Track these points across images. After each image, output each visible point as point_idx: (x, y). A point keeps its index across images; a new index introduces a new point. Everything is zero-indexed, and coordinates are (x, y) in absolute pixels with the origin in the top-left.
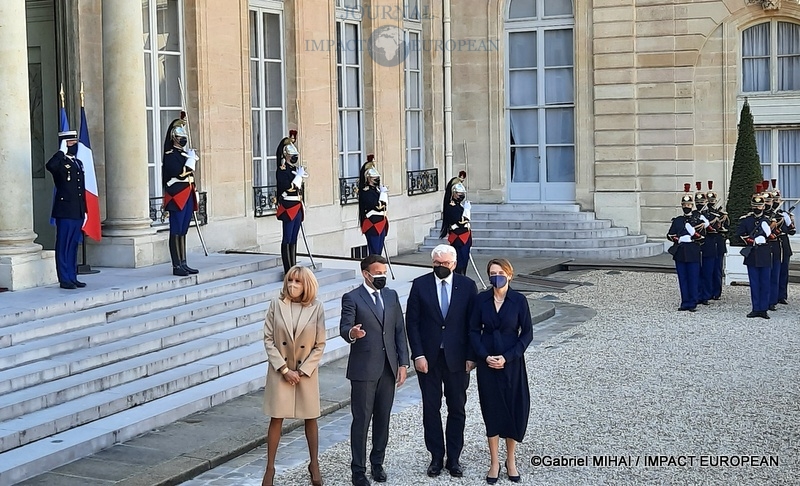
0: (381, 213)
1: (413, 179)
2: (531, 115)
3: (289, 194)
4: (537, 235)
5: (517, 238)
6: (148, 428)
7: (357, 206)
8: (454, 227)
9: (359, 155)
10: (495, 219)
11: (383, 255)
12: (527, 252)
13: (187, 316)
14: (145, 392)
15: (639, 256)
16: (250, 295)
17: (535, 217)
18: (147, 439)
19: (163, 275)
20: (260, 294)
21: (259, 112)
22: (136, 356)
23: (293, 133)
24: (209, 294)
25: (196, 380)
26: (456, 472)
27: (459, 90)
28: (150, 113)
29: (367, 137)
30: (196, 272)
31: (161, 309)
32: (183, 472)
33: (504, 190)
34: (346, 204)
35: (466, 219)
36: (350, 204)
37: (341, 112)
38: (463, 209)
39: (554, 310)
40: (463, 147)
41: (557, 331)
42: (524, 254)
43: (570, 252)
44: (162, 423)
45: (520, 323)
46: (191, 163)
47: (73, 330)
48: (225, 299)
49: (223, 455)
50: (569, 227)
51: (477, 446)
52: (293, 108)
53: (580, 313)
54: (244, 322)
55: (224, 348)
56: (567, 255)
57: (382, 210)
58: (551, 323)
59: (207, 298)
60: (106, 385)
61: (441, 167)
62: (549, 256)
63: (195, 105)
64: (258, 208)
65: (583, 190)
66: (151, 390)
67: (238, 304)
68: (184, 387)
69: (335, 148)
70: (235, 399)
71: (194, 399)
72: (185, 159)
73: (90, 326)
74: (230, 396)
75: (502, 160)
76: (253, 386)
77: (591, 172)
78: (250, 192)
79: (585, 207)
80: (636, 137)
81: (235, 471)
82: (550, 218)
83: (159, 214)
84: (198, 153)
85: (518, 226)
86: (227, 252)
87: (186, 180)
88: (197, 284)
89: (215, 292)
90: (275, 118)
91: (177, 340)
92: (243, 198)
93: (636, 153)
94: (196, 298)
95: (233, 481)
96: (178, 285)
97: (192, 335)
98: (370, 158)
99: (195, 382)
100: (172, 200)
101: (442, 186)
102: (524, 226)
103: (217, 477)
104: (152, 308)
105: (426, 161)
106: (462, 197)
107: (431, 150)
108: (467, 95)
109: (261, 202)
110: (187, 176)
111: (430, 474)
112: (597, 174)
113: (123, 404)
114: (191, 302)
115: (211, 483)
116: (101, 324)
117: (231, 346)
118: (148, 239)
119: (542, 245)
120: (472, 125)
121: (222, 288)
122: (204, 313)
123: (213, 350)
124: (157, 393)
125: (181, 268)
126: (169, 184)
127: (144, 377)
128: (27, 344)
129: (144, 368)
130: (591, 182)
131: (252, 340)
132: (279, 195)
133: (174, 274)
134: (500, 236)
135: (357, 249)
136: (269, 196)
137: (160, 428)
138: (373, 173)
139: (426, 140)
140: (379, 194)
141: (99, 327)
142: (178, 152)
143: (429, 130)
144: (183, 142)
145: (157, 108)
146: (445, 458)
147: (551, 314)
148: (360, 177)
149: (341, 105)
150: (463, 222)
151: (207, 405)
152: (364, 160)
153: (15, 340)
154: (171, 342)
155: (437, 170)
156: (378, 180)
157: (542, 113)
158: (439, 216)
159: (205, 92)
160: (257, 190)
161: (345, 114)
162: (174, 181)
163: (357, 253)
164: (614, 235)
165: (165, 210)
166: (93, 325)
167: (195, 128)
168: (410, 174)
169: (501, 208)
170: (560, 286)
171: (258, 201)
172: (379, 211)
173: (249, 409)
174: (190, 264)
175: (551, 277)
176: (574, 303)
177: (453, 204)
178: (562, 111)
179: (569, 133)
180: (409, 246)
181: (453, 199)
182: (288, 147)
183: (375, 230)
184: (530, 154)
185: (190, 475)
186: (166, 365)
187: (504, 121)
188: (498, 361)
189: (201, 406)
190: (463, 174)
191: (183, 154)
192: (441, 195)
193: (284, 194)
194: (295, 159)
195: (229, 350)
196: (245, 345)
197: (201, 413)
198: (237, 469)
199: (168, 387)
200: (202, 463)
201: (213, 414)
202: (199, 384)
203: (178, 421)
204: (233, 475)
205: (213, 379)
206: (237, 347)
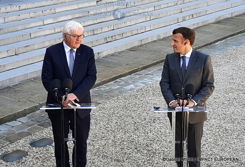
6: (113, 52)
14: (112, 36)
18: (112, 57)
22: (109, 21)
25: (135, 32)
31: (121, 1)
32: (127, 72)
44: (119, 50)
47: (82, 8)
49: (145, 65)
54: (158, 8)
55: (148, 19)
60: (96, 33)
66: (115, 36)
68: (129, 35)
70: (152, 42)
71: (134, 41)
73: (89, 7)
74: (150, 41)
76: (160, 37)
81: (149, 73)
95: (148, 77)
113: (102, 41)
115: (139, 77)
116: (94, 6)
122: (140, 3)
123: (143, 20)
124: (117, 37)
127: (112, 30)
128: (62, 13)
129: (112, 26)
131: (161, 16)
137: (118, 52)
141: (93, 7)
151: (140, 44)
153: (57, 11)
166: (91, 6)
173: (158, 47)
185: (130, 73)
186: (122, 25)
189: (136, 44)
195: (150, 20)
196: (158, 18)
197: (136, 47)
198: (151, 72)
199: (122, 35)
200: (136, 69)
201: (142, 48)
202: (136, 34)
203: (126, 50)
204: (149, 74)
205: (142, 33)
206: (154, 19)
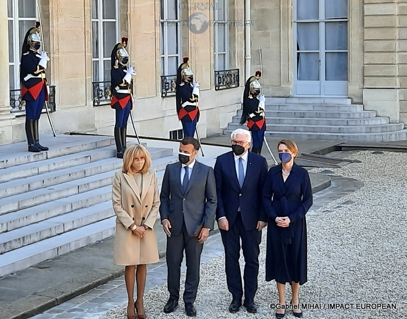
0: (194, 104)
1: (219, 77)
2: (313, 27)
3: (121, 88)
4: (317, 123)
5: (301, 124)
6: (8, 272)
7: (175, 98)
8: (252, 115)
9: (177, 57)
10: (284, 110)
11: (195, 137)
12: (309, 135)
13: (39, 184)
14: (5, 244)
15: (398, 140)
16: (89, 168)
17: (316, 108)
18: (10, 282)
19: (20, 151)
20: (98, 168)
21: (97, 22)
23: (125, 40)
24: (57, 166)
25: (46, 235)
26: (251, 309)
27: (256, 7)
28: (11, 22)
29: (183, 44)
30: (46, 149)
31: (19, 178)
32: (35, 307)
33: (291, 86)
34: (166, 96)
35: (261, 109)
36: (168, 96)
37: (162, 23)
38: (259, 101)
39: (330, 181)
40: (259, 52)
41: (332, 198)
42: (306, 137)
43: (343, 136)
44: (18, 268)
45: (302, 192)
46: (43, 63)
48: (69, 170)
49: (67, 294)
50: (343, 116)
51: (268, 289)
52: (125, 19)
53: (351, 184)
54: (85, 189)
55: (68, 209)
56: (341, 139)
57: (195, 101)
58: (328, 192)
59: (55, 170)
61: (242, 69)
62: (327, 139)
63: (46, 16)
64: (96, 99)
65: (354, 87)
66: (10, 242)
67: (80, 175)
68: (36, 240)
69: (158, 52)
70: (77, 250)
71: (44, 249)
72: (39, 59)
74: (73, 249)
75: (290, 63)
76: (91, 240)
77: (360, 73)
78: (90, 86)
79: (355, 100)
80: (397, 45)
81: (76, 307)
82: (328, 109)
83: (17, 103)
84: (49, 55)
85: (302, 115)
86: (71, 134)
87: (39, 76)
88: (47, 158)
89: (61, 165)
90: (110, 28)
91: (32, 203)
92: (84, 91)
93: (397, 58)
94: (47, 170)
95: (75, 315)
96: (32, 159)
97: (43, 199)
98: (186, 60)
99: (45, 236)
100: (28, 91)
101: (242, 83)
102: (307, 115)
103: (61, 311)
104: (11, 177)
105: (230, 62)
106: (258, 92)
107: (234, 54)
108: (263, 11)
109: (98, 94)
110: (40, 73)
111: (231, 311)
112: (365, 75)
114: (42, 173)
115: (57, 316)
117: (74, 208)
118: (9, 122)
119: (321, 130)
120: (267, 35)
121: (67, 162)
122: (53, 182)
123: (60, 211)
124: (15, 245)
125: (34, 146)
126: (26, 79)
127: (5, 232)
129: (5, 225)
130: (360, 80)
131: (90, 204)
132: (113, 89)
133: (29, 151)
134: (287, 123)
135: (175, 132)
136: (105, 89)
137: (17, 273)
138: (187, 72)
139: (230, 46)
140: (192, 89)
142: (33, 54)
143: (232, 39)
144: (37, 46)
145: (16, 19)
146: (243, 298)
147: (327, 185)
148: (177, 75)
149: (162, 18)
150: (259, 112)
151: (55, 255)
152: (180, 62)
154: (26, 204)
155: (238, 70)
156: (191, 78)
157: (322, 25)
158: (240, 107)
159: (55, 6)
160: (96, 84)
161: (166, 24)
162: (29, 76)
163: (174, 136)
164: (378, 122)
165: (22, 100)
167: (47, 34)
168: (217, 73)
169: (289, 100)
170: (335, 163)
171: (96, 93)
172: (193, 102)
173: (87, 258)
174: (42, 143)
175: (328, 156)
176: (346, 176)
177: (251, 97)
178: (338, 24)
179: (344, 42)
180: (215, 130)
181: (251, 94)
182: (121, 50)
183: (189, 117)
184: (312, 58)
185: (41, 310)
186: (22, 223)
187: (292, 31)
188: (284, 221)
189: (50, 255)
190: (258, 73)
191: (37, 55)
192: (241, 90)
193: (117, 88)
194: (126, 60)
195: (72, 211)
196: (85, 207)
197: (49, 261)
198: (78, 305)
199: (23, 240)
200: (50, 301)
201: (59, 262)
202: (48, 238)
203: (31, 267)
204: (75, 310)
205: (59, 234)
206: (79, 209)
